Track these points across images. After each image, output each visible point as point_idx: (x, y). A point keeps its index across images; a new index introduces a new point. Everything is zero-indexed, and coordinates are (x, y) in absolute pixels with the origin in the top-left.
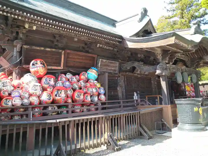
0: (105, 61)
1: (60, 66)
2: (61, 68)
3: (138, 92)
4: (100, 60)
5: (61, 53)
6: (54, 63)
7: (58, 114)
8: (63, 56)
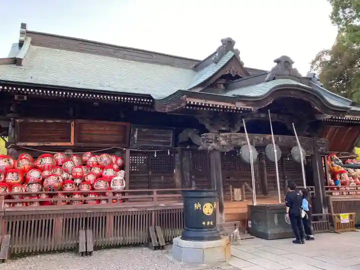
0: (145, 130)
1: (70, 141)
2: (72, 143)
3: (193, 177)
4: (137, 129)
5: (70, 124)
6: (61, 138)
7: (68, 203)
8: (73, 129)
